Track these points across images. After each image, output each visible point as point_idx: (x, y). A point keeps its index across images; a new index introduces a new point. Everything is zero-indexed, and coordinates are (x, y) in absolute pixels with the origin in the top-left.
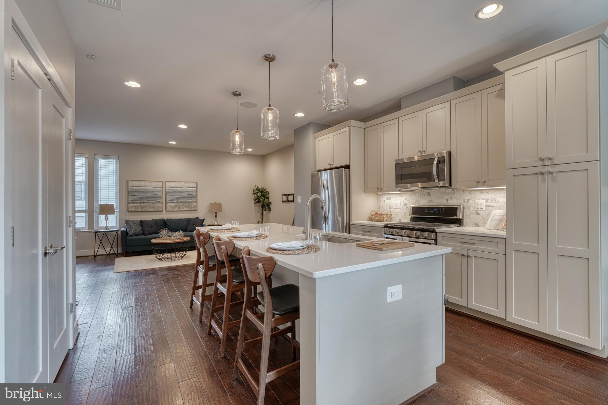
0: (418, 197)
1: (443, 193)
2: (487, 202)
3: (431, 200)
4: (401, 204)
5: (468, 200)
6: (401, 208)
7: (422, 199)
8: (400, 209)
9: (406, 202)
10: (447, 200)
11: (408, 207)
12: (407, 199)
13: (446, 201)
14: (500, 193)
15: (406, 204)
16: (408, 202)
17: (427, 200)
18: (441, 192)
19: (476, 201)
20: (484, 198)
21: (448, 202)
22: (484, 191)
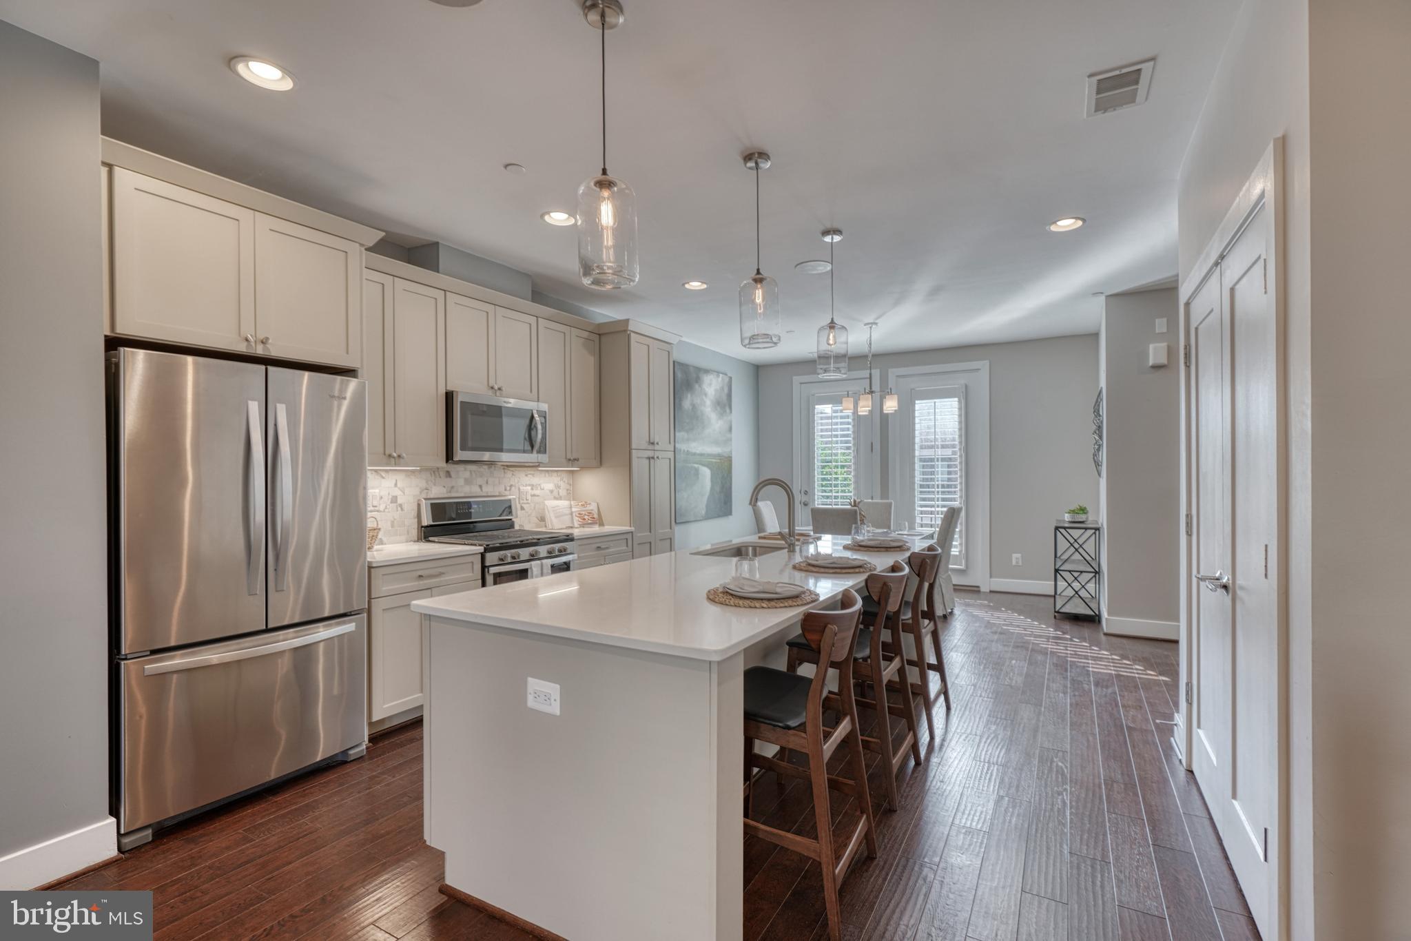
0: (427, 482)
1: (473, 473)
2: (532, 489)
3: (452, 487)
4: (381, 498)
5: (511, 486)
6: (382, 508)
7: (435, 485)
8: (378, 511)
9: (397, 492)
10: (481, 487)
11: (401, 505)
12: (399, 485)
13: (479, 490)
14: (545, 476)
15: (396, 497)
17: (444, 487)
18: (468, 472)
19: (521, 488)
20: (529, 483)
21: (482, 490)
22: (530, 471)
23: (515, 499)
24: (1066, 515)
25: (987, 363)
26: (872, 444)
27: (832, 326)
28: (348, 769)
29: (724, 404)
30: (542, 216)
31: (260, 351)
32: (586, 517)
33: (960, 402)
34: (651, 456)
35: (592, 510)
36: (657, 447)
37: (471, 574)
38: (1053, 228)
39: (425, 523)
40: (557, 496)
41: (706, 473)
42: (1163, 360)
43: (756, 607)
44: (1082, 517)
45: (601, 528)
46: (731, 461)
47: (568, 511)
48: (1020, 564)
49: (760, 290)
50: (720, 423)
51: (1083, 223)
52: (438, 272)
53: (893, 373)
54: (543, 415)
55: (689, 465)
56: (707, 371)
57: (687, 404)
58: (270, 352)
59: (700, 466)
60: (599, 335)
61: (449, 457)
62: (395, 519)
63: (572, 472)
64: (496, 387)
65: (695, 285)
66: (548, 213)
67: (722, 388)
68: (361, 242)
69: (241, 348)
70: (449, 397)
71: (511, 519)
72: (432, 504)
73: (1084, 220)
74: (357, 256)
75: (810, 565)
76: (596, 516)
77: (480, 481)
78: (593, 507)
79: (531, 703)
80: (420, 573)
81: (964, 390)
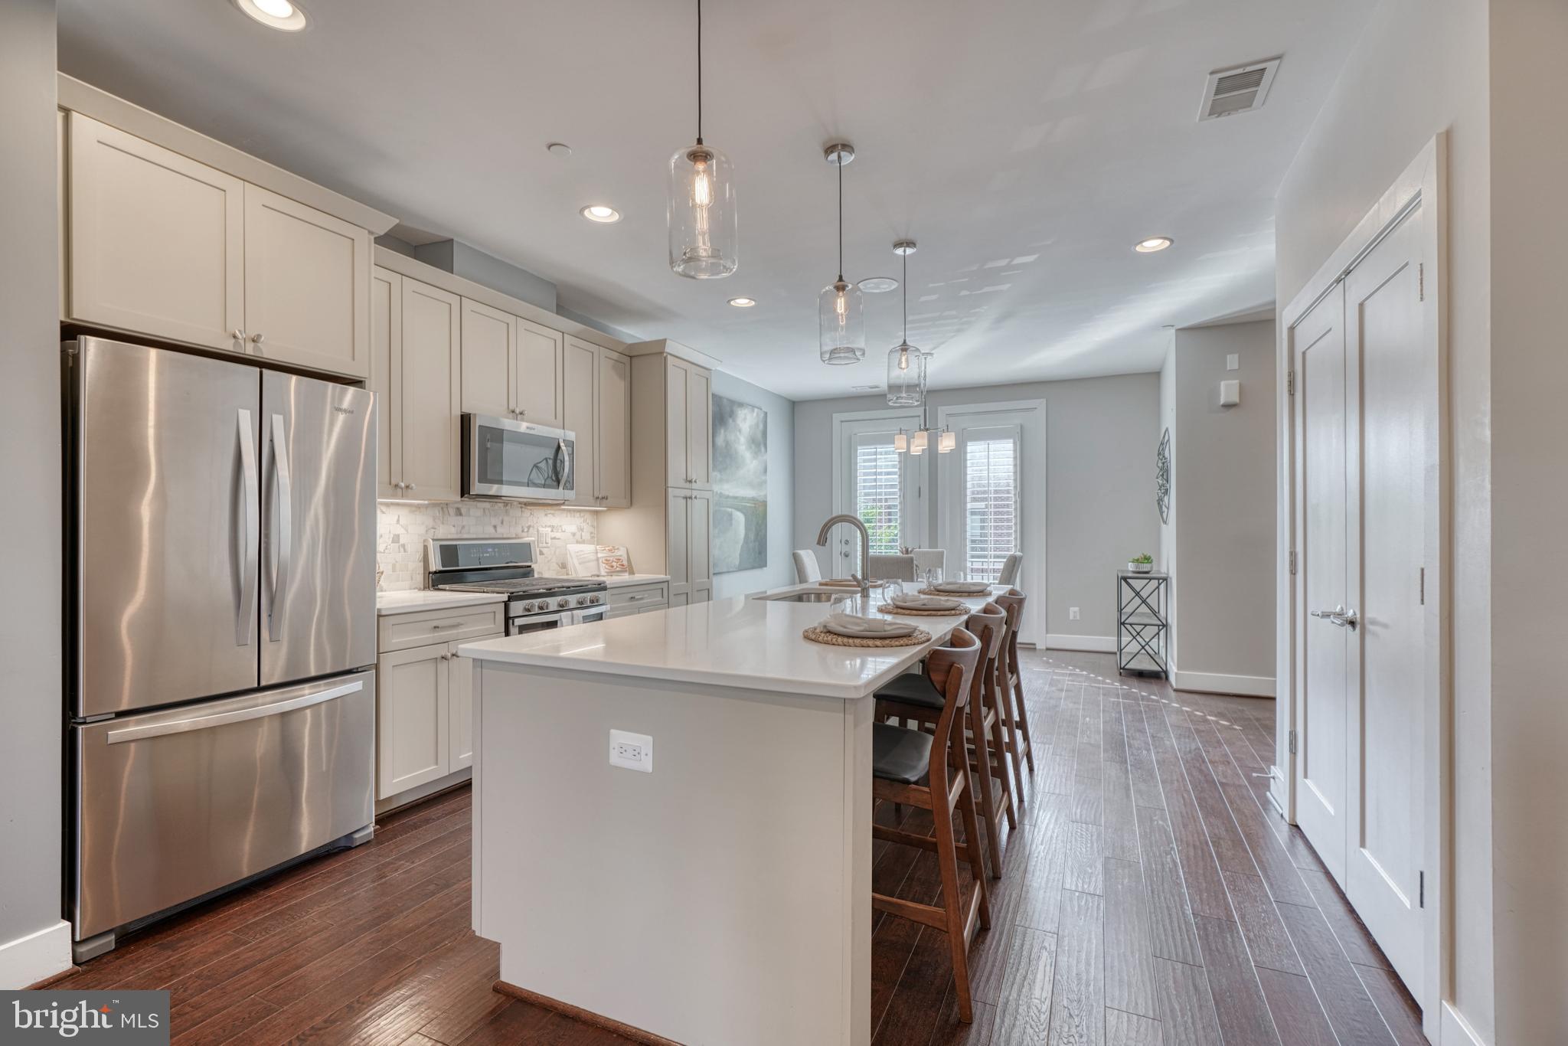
0: (434, 519)
1: (487, 511)
2: (552, 531)
3: (463, 527)
5: (529, 527)
7: (443, 523)
9: (400, 531)
10: (495, 527)
11: (403, 546)
12: (402, 521)
13: (492, 530)
15: (399, 535)
16: (404, 532)
17: (454, 526)
18: (484, 509)
19: (540, 529)
20: (549, 524)
21: (496, 531)
22: (550, 511)
23: (534, 541)
24: (1130, 564)
25: (1044, 401)
26: (920, 488)
27: (905, 347)
28: (354, 856)
29: (759, 442)
30: (582, 211)
31: (249, 350)
32: (614, 564)
33: (1015, 443)
34: (688, 495)
35: (621, 556)
36: (694, 486)
37: (492, 626)
38: (1139, 249)
39: (433, 568)
40: (580, 540)
41: (740, 518)
42: (1235, 399)
43: (869, 647)
44: (1145, 567)
45: (631, 576)
46: (766, 506)
47: (593, 557)
48: (1078, 618)
49: (843, 299)
50: (755, 462)
51: (1171, 244)
52: (452, 273)
53: (943, 411)
54: (570, 444)
55: (723, 509)
56: (741, 405)
57: (720, 440)
58: (262, 353)
59: (733, 510)
60: (631, 357)
61: (465, 490)
62: (396, 562)
63: (597, 512)
64: (518, 411)
65: (742, 302)
66: (588, 207)
67: (757, 425)
68: (371, 229)
69: (227, 346)
70: (465, 420)
71: (530, 566)
72: (441, 547)
73: (1172, 241)
74: (365, 244)
75: (898, 607)
76: (625, 563)
77: (495, 521)
78: (621, 552)
79: (615, 759)
80: (435, 623)
81: (1019, 430)
